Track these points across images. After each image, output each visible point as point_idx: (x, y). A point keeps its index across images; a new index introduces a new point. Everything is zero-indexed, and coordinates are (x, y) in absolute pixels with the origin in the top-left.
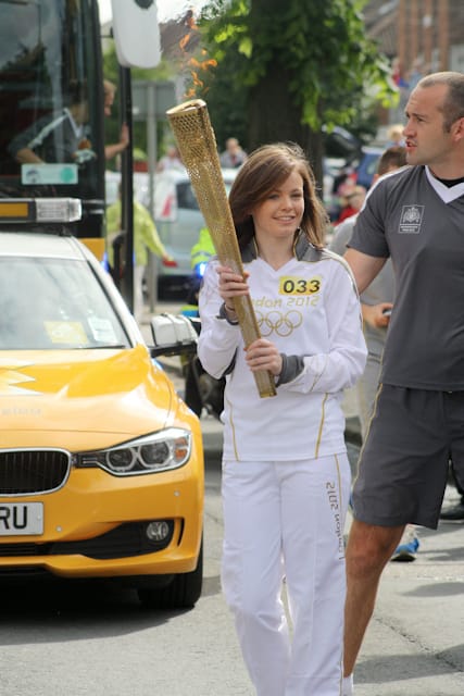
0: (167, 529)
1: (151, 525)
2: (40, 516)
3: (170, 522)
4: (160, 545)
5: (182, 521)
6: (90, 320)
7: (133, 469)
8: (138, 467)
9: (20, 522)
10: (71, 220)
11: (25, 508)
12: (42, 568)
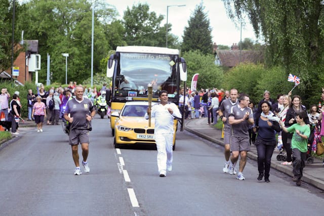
9: (152, 137)
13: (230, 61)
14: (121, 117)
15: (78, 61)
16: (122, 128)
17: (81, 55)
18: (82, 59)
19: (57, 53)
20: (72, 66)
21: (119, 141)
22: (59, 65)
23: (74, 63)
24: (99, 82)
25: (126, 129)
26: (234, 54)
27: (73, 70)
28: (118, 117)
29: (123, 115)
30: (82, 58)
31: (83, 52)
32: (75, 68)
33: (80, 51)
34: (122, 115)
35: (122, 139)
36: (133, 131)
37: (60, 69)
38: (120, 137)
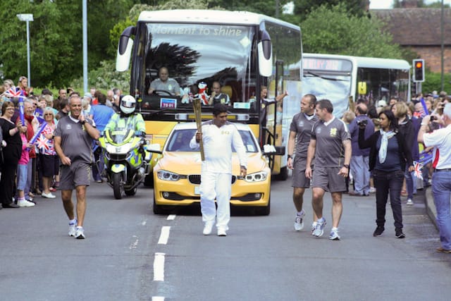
13: (402, 33)
14: (164, 152)
15: (57, 36)
16: (167, 175)
17: (64, 20)
18: (68, 31)
19: (6, 16)
20: (43, 46)
21: (162, 200)
22: (12, 43)
23: (47, 40)
24: (109, 84)
25: (175, 177)
26: (409, 16)
27: (45, 56)
28: (161, 153)
29: (170, 148)
30: (66, 26)
31: (69, 13)
32: (51, 52)
33: (62, 9)
34: (167, 150)
35: (167, 195)
36: (187, 181)
37: (14, 55)
38: (163, 192)
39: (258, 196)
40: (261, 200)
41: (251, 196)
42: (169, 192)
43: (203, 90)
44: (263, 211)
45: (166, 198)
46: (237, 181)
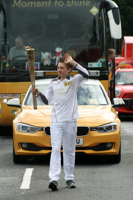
0: (111, 145)
1: (108, 144)
2: (82, 141)
3: (112, 143)
4: (110, 148)
5: (115, 143)
6: (99, 99)
7: (104, 131)
8: (105, 131)
9: (78, 142)
10: (97, 76)
11: (79, 139)
12: (83, 152)
21: (21, 151)
25: (34, 129)
28: (19, 107)
29: (28, 102)
34: (25, 104)
35: (24, 146)
36: (44, 132)
38: (22, 144)
39: (110, 145)
40: (112, 149)
41: (103, 146)
42: (28, 144)
43: (59, 53)
44: (115, 160)
45: (24, 149)
46: (90, 132)
